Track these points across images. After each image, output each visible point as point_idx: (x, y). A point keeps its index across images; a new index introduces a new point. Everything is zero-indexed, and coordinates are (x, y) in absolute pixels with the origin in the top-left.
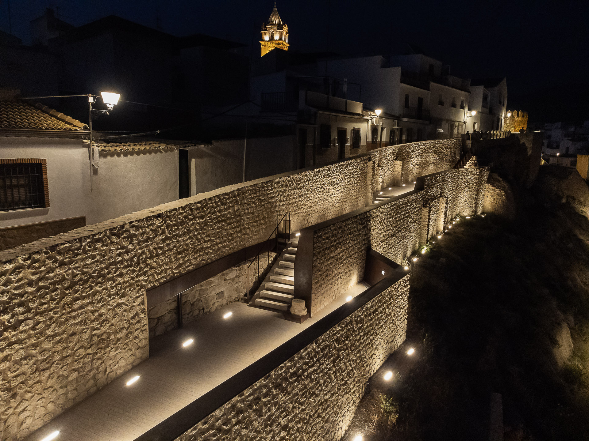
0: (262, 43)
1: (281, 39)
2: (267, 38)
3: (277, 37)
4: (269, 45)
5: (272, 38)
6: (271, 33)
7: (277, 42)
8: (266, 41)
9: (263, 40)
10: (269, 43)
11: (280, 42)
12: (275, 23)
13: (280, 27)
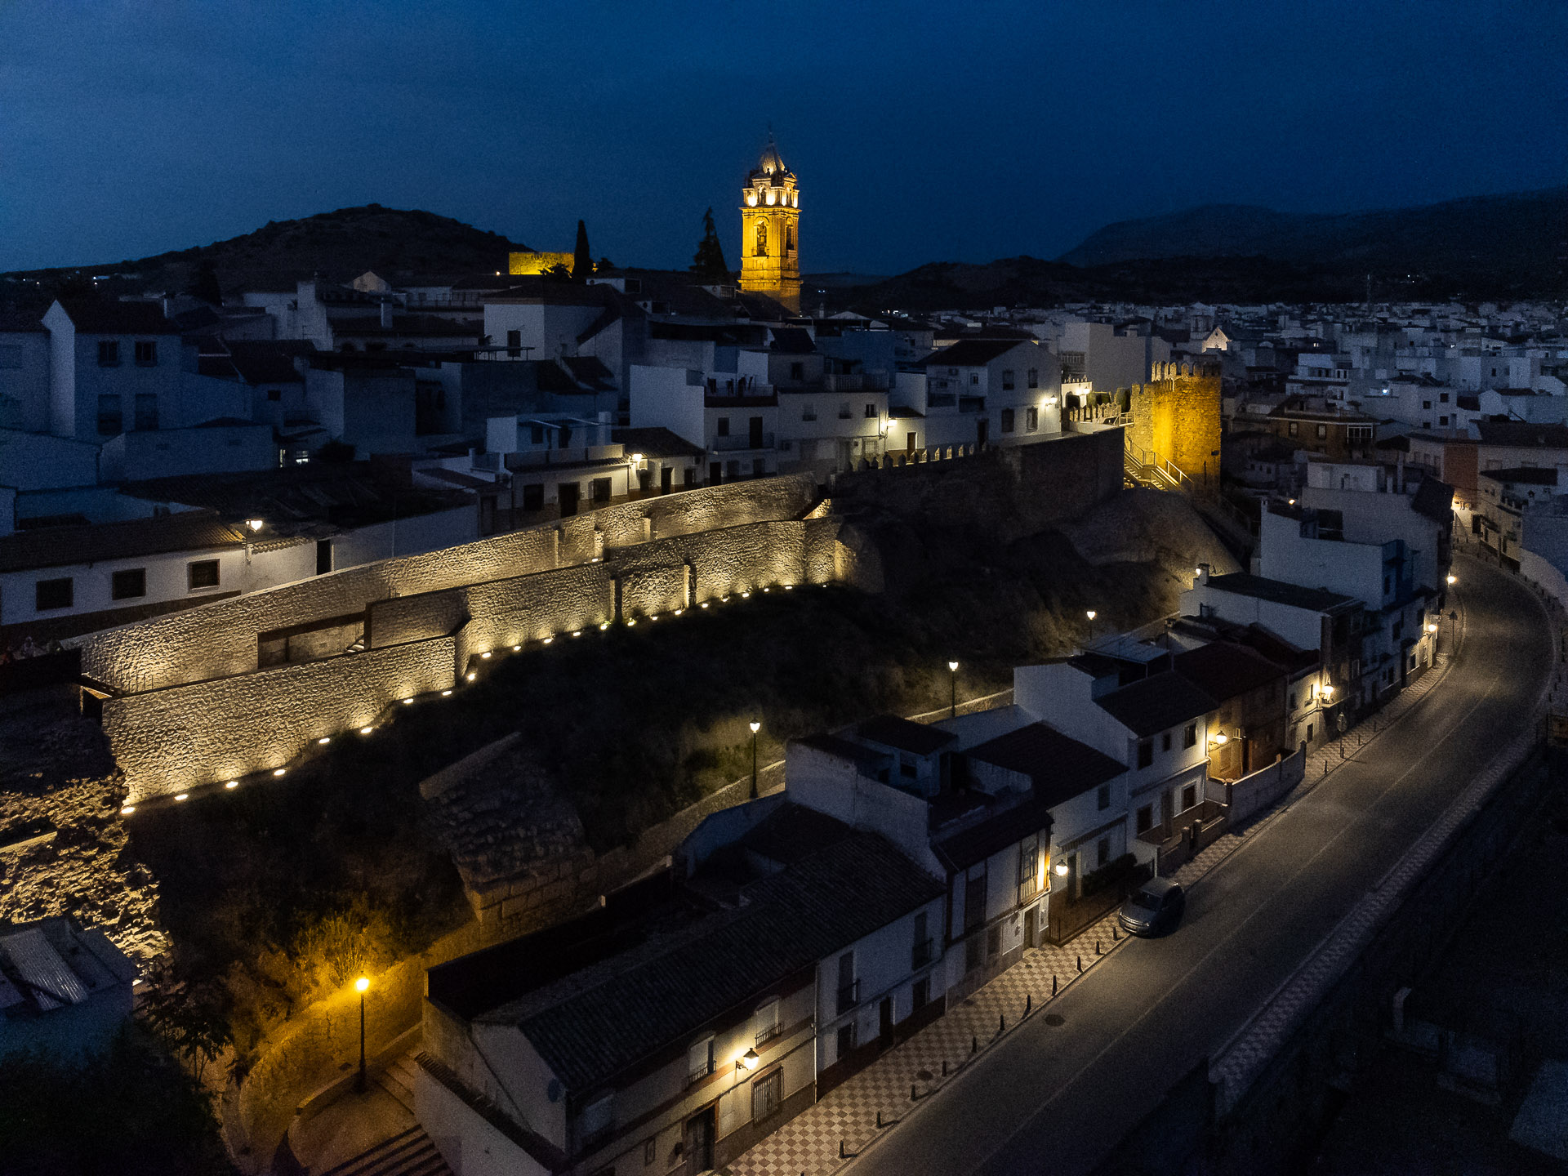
0: (745, 211)
1: (778, 204)
2: (752, 200)
3: (771, 199)
4: (757, 215)
5: (762, 203)
6: (760, 191)
7: (771, 210)
8: (750, 207)
9: (746, 206)
10: (757, 210)
11: (776, 209)
12: (769, 173)
13: (777, 180)
